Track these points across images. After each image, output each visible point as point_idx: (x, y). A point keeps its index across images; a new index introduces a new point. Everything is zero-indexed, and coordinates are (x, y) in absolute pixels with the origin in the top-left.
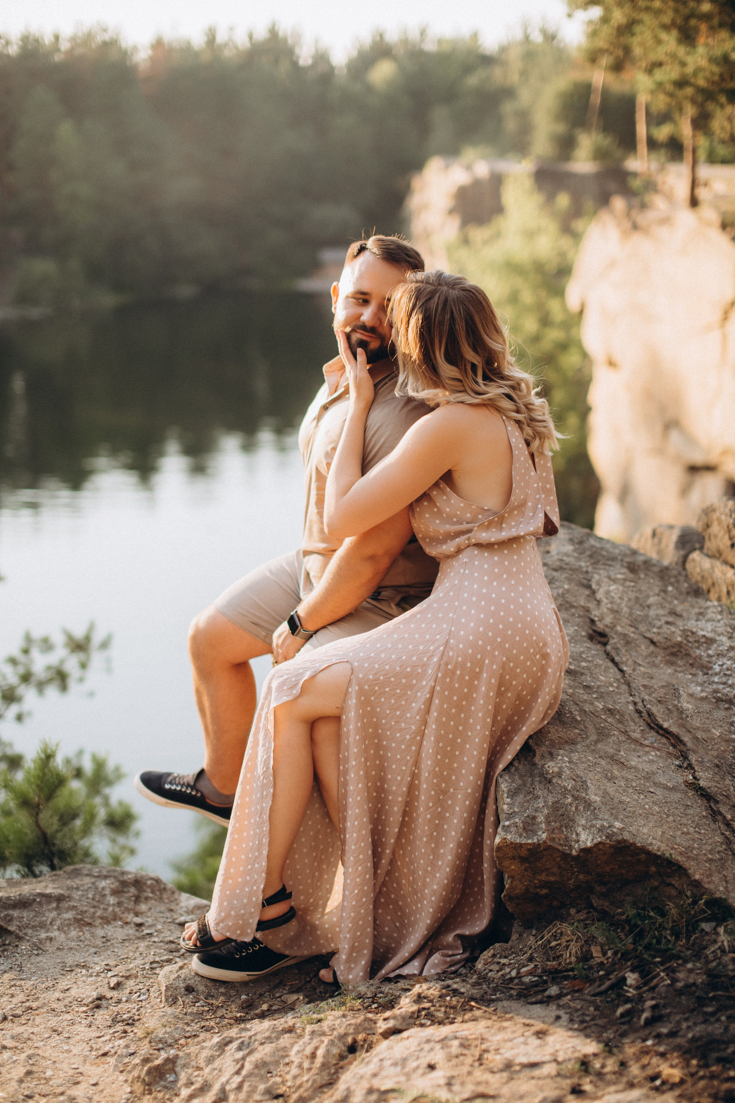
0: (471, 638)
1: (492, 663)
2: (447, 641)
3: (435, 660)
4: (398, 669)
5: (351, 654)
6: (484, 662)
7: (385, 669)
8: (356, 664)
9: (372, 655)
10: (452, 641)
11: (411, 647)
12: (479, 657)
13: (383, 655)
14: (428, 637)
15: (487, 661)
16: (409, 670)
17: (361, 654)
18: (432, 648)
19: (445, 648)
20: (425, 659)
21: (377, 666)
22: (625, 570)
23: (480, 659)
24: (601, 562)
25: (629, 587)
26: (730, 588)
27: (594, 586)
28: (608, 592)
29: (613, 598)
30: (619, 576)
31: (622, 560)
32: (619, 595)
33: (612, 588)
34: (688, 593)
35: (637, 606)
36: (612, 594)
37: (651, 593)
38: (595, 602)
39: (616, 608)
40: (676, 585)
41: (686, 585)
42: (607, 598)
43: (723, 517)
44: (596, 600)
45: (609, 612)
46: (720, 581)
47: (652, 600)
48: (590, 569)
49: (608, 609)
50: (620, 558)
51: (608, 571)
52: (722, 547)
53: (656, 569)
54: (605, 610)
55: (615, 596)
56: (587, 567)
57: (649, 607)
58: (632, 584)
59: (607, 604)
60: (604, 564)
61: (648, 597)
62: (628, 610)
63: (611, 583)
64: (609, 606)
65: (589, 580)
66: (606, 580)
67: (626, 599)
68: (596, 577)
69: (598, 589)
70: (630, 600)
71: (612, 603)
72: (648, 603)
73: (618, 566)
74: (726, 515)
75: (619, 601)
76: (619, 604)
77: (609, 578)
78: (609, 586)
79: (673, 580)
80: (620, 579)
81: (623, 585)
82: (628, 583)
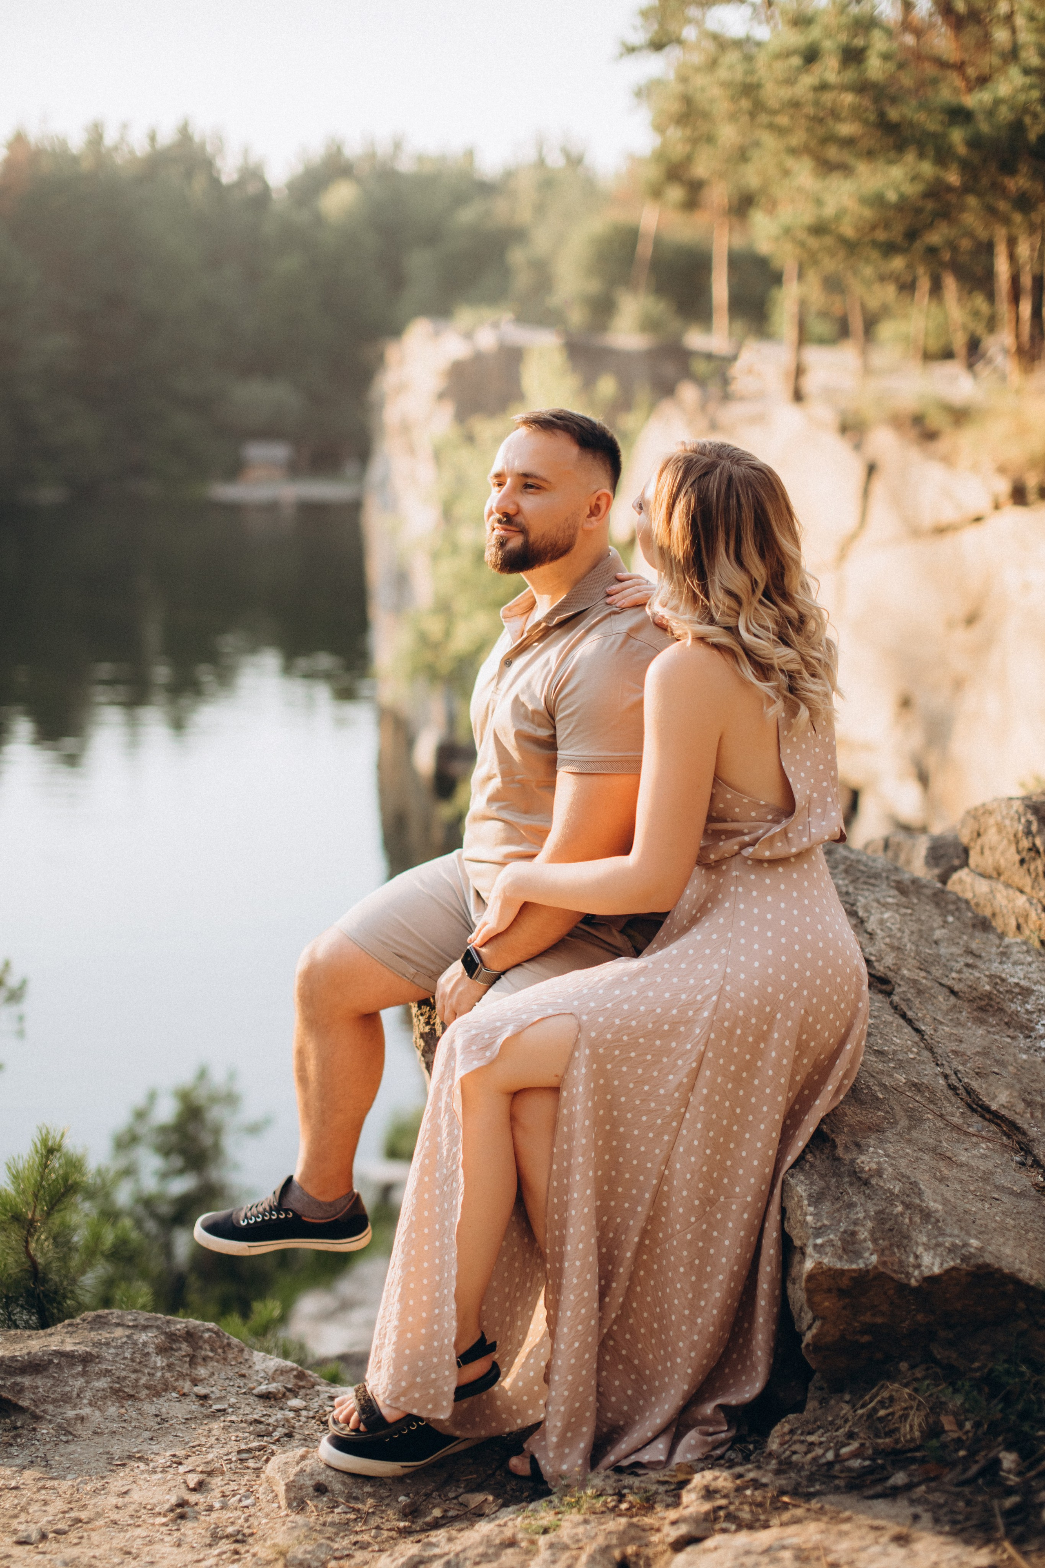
0: (756, 983)
1: (786, 1017)
2: (722, 988)
3: (706, 1014)
4: (650, 1026)
5: (576, 1003)
6: (774, 1017)
7: (630, 1026)
8: (585, 1018)
9: (609, 1005)
10: (728, 988)
11: (667, 995)
12: (768, 1009)
13: (626, 1007)
14: (692, 981)
15: (779, 1016)
16: (666, 1027)
17: (592, 1005)
18: (699, 997)
19: (719, 998)
20: (691, 1013)
21: (617, 1021)
22: (894, 892)
23: (770, 1012)
24: (861, 880)
25: (905, 915)
26: (1021, 921)
27: (861, 914)
28: (882, 922)
29: (891, 929)
30: (890, 900)
31: (887, 878)
32: (898, 926)
33: (886, 916)
34: (974, 926)
35: (923, 941)
36: (888, 924)
37: (935, 925)
38: (868, 936)
39: (896, 944)
40: (957, 914)
41: (970, 914)
42: (882, 930)
43: (1007, 822)
44: (866, 932)
45: (889, 950)
46: (1005, 911)
47: (938, 934)
48: (851, 889)
49: (886, 944)
50: (884, 875)
51: (873, 892)
52: (1002, 862)
53: (928, 892)
54: (883, 946)
55: (893, 927)
56: (847, 886)
57: (936, 943)
58: (909, 911)
59: (883, 938)
60: (865, 883)
61: (932, 929)
62: (914, 948)
63: (883, 909)
64: (888, 940)
65: (853, 905)
66: (875, 904)
67: (907, 932)
68: (862, 901)
69: (868, 917)
70: (912, 933)
71: (889, 936)
72: (935, 937)
73: (884, 886)
74: (1012, 819)
75: (899, 935)
76: (900, 939)
77: (878, 901)
78: (882, 913)
79: (951, 907)
80: (892, 904)
81: (897, 911)
82: (903, 911)
